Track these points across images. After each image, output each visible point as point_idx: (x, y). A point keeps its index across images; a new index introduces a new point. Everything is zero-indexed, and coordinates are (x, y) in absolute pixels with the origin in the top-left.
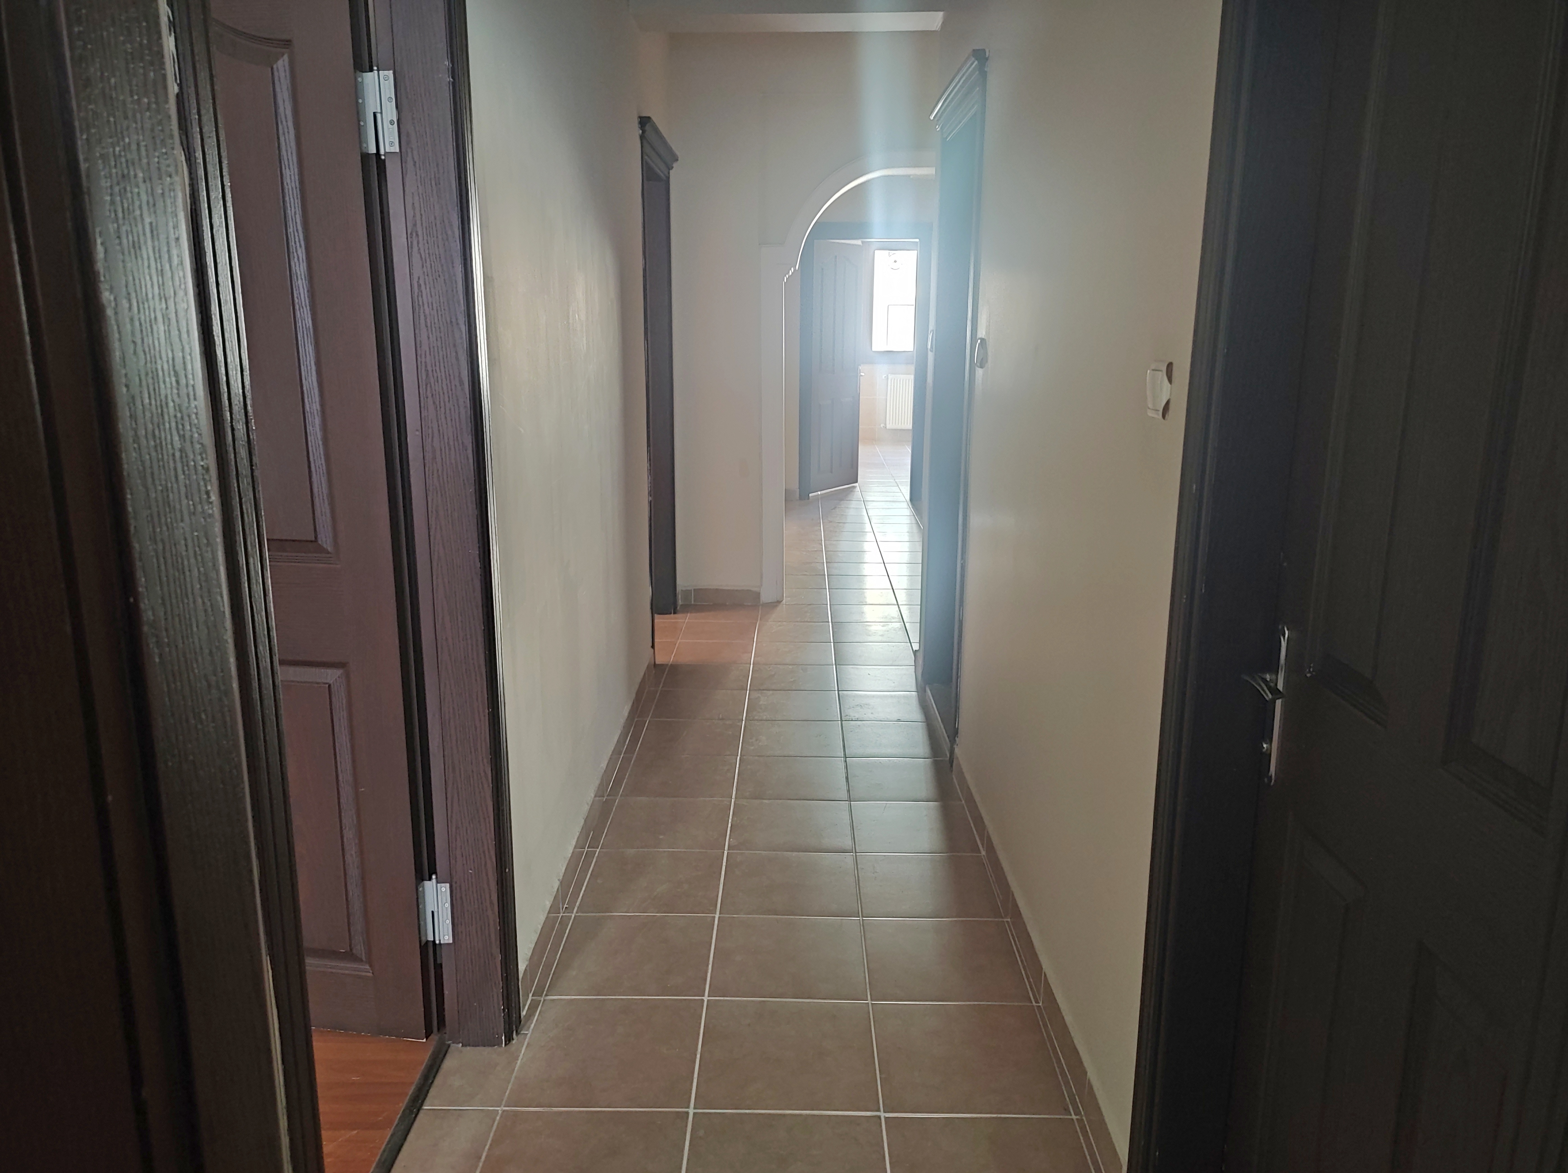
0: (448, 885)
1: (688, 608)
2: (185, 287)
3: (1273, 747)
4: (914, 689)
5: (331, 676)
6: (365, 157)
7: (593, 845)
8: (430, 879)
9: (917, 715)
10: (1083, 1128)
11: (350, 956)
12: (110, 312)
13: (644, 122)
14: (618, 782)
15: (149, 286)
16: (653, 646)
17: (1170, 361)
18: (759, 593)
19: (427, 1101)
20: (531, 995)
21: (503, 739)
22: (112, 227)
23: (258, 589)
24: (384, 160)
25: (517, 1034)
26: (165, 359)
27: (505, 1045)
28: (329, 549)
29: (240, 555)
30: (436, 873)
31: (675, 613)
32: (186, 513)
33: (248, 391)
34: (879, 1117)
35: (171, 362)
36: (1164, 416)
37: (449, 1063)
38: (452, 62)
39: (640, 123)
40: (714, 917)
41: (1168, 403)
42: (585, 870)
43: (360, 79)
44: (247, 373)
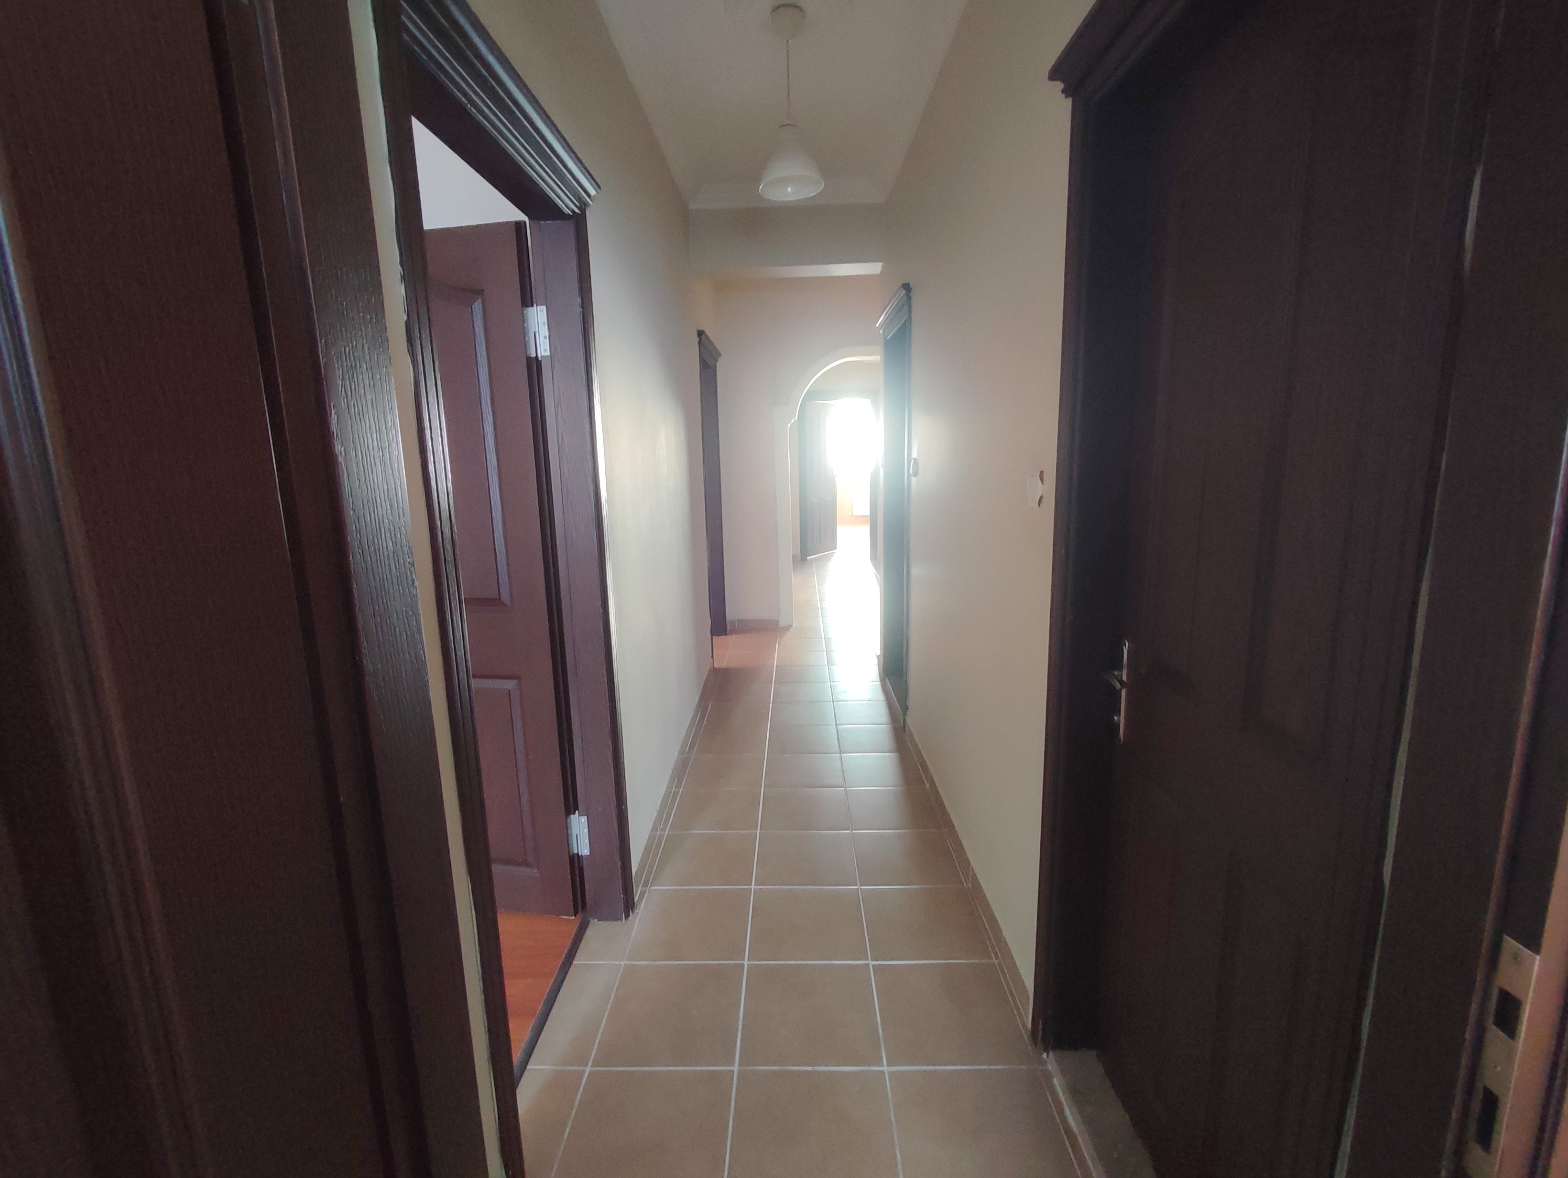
0: (586, 817)
1: (733, 632)
2: (397, 440)
3: (1121, 719)
4: (879, 680)
5: (510, 684)
6: (529, 359)
7: (678, 786)
8: (574, 813)
9: (881, 697)
10: (1002, 969)
11: (526, 864)
12: (341, 459)
13: (700, 333)
14: (693, 744)
15: (370, 441)
16: (712, 657)
17: (1041, 470)
18: (778, 621)
19: (576, 958)
20: (640, 887)
21: (619, 724)
22: (343, 404)
23: (459, 635)
24: (541, 361)
25: (633, 912)
26: (382, 491)
27: (625, 920)
28: (508, 603)
29: (447, 613)
30: (578, 810)
31: (726, 635)
32: (397, 595)
33: (452, 508)
34: (868, 965)
35: (386, 492)
36: (1039, 505)
37: (589, 933)
38: (582, 299)
39: (698, 334)
40: (756, 833)
41: (1041, 498)
42: (673, 803)
43: (525, 312)
44: (451, 496)
